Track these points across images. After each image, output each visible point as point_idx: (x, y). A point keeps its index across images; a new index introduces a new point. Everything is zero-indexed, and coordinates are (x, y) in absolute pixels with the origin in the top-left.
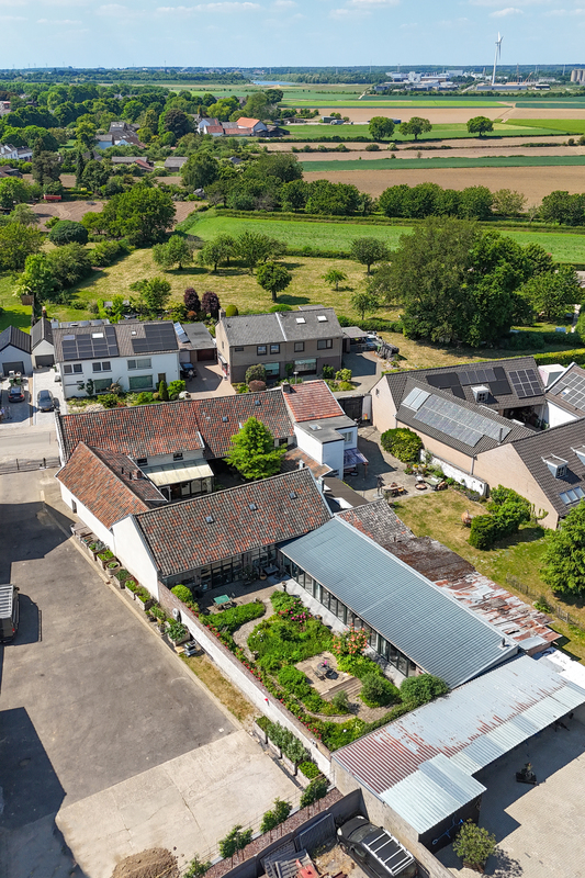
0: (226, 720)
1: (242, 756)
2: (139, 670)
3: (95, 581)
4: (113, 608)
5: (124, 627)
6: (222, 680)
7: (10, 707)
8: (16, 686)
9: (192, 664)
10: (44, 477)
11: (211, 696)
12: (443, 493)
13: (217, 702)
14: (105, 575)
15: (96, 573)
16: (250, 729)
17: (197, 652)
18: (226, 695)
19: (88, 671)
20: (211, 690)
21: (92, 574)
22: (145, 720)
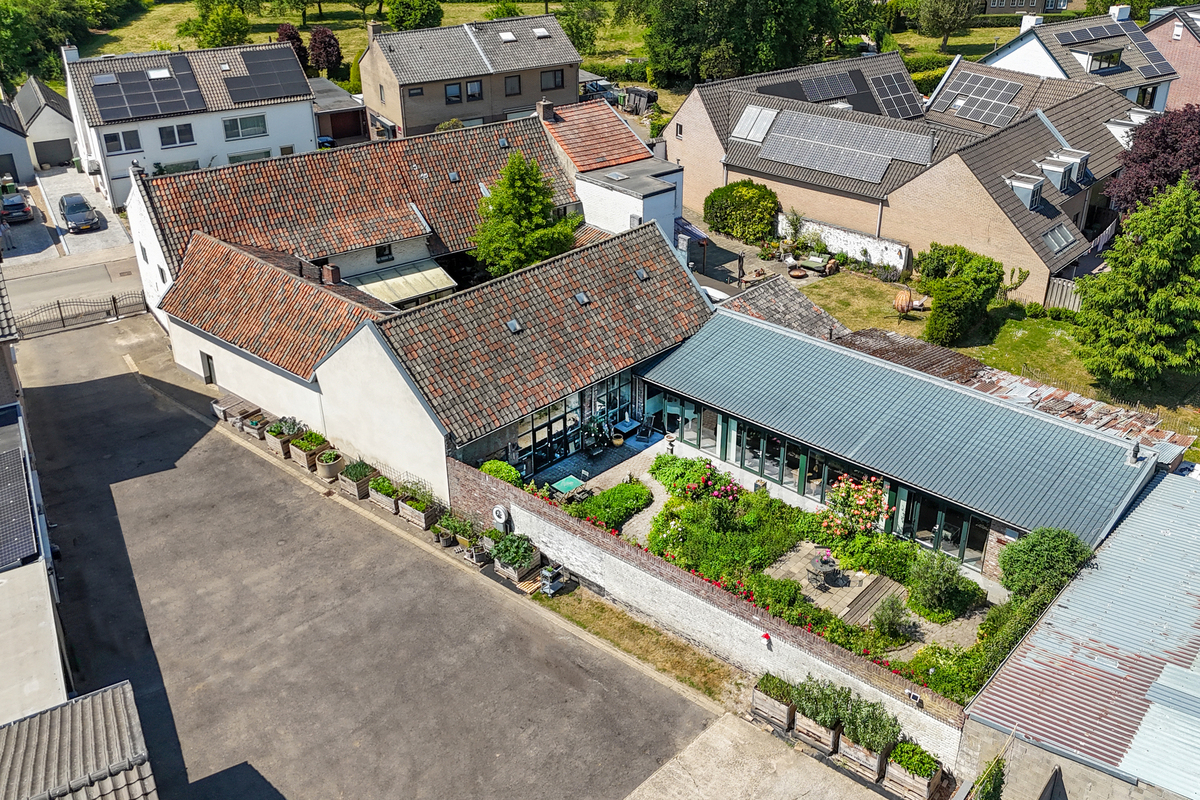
0: (684, 701)
1: (756, 765)
2: (465, 640)
3: (301, 494)
4: (359, 537)
5: (397, 566)
6: (640, 629)
7: (214, 770)
8: (211, 722)
9: (564, 610)
10: (122, 334)
11: (632, 661)
12: (837, 278)
13: (648, 670)
14: (317, 482)
15: (295, 480)
16: (740, 710)
17: (566, 584)
18: (659, 654)
19: (359, 662)
20: (629, 652)
21: (288, 483)
22: (524, 736)
